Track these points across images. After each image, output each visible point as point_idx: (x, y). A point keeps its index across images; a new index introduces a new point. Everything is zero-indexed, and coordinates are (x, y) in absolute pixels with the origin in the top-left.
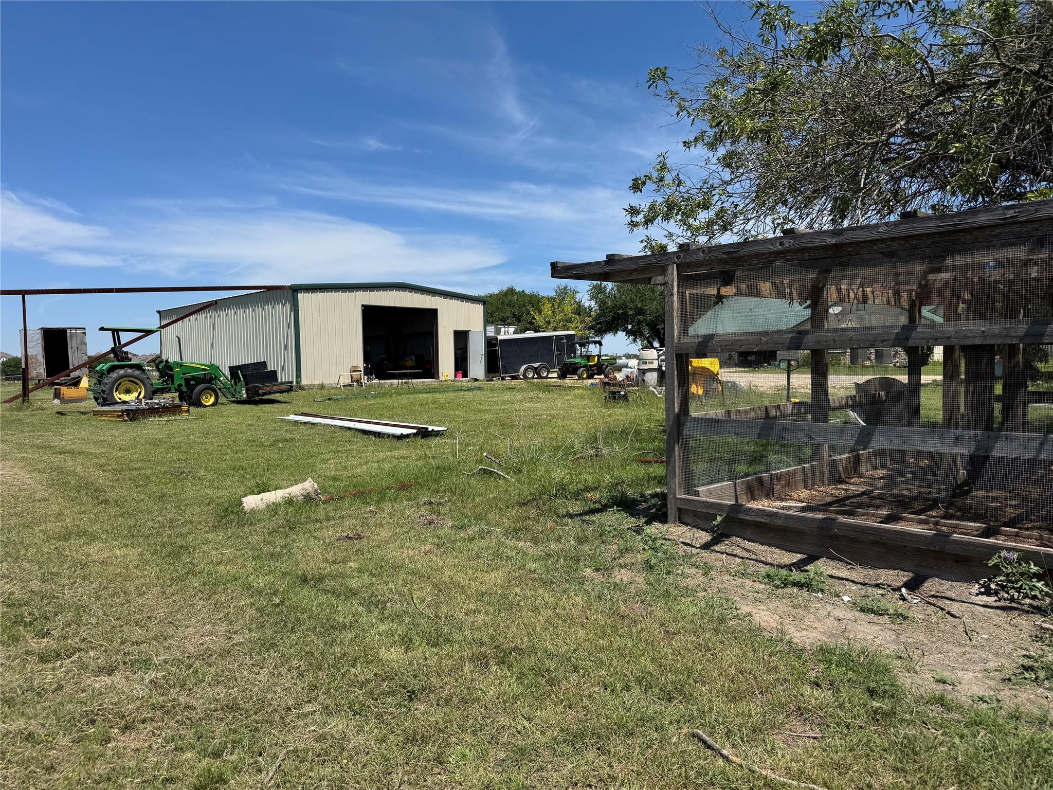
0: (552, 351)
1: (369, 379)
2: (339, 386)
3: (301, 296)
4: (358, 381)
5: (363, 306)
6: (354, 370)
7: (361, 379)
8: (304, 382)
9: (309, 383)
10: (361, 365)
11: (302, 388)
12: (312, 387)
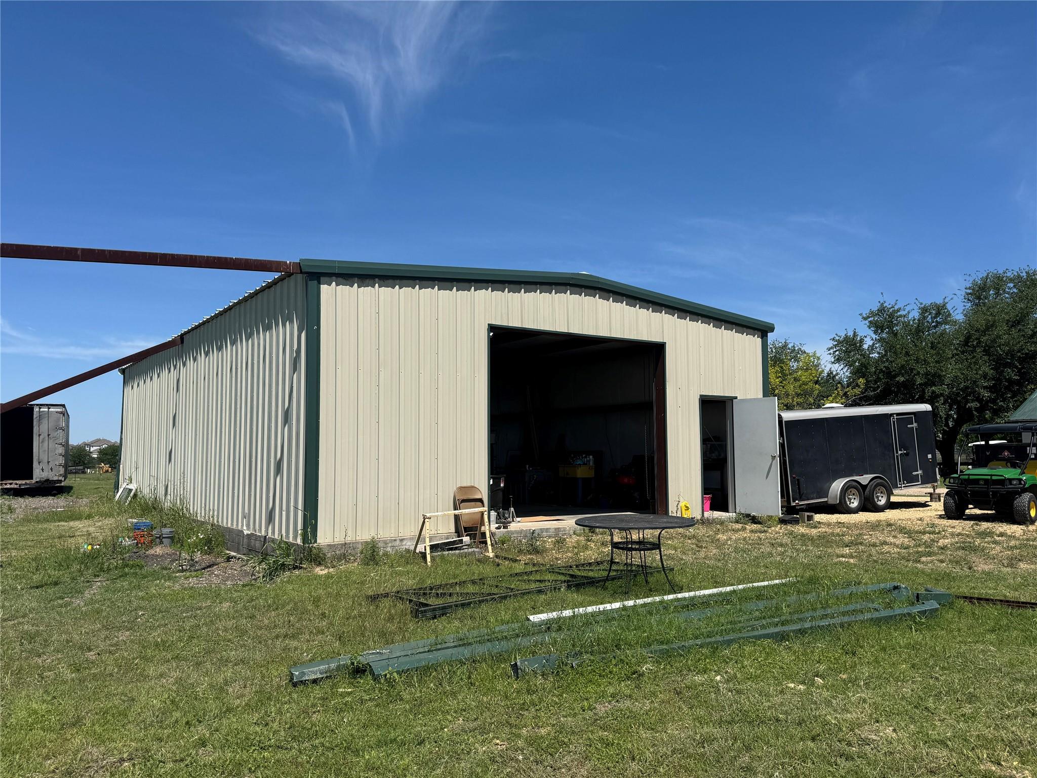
0: (889, 448)
1: (503, 522)
2: (420, 548)
3: (329, 292)
4: (473, 530)
5: (492, 328)
6: (464, 498)
7: (482, 523)
8: (325, 537)
9: (339, 539)
10: (481, 482)
11: (317, 558)
12: (343, 553)
